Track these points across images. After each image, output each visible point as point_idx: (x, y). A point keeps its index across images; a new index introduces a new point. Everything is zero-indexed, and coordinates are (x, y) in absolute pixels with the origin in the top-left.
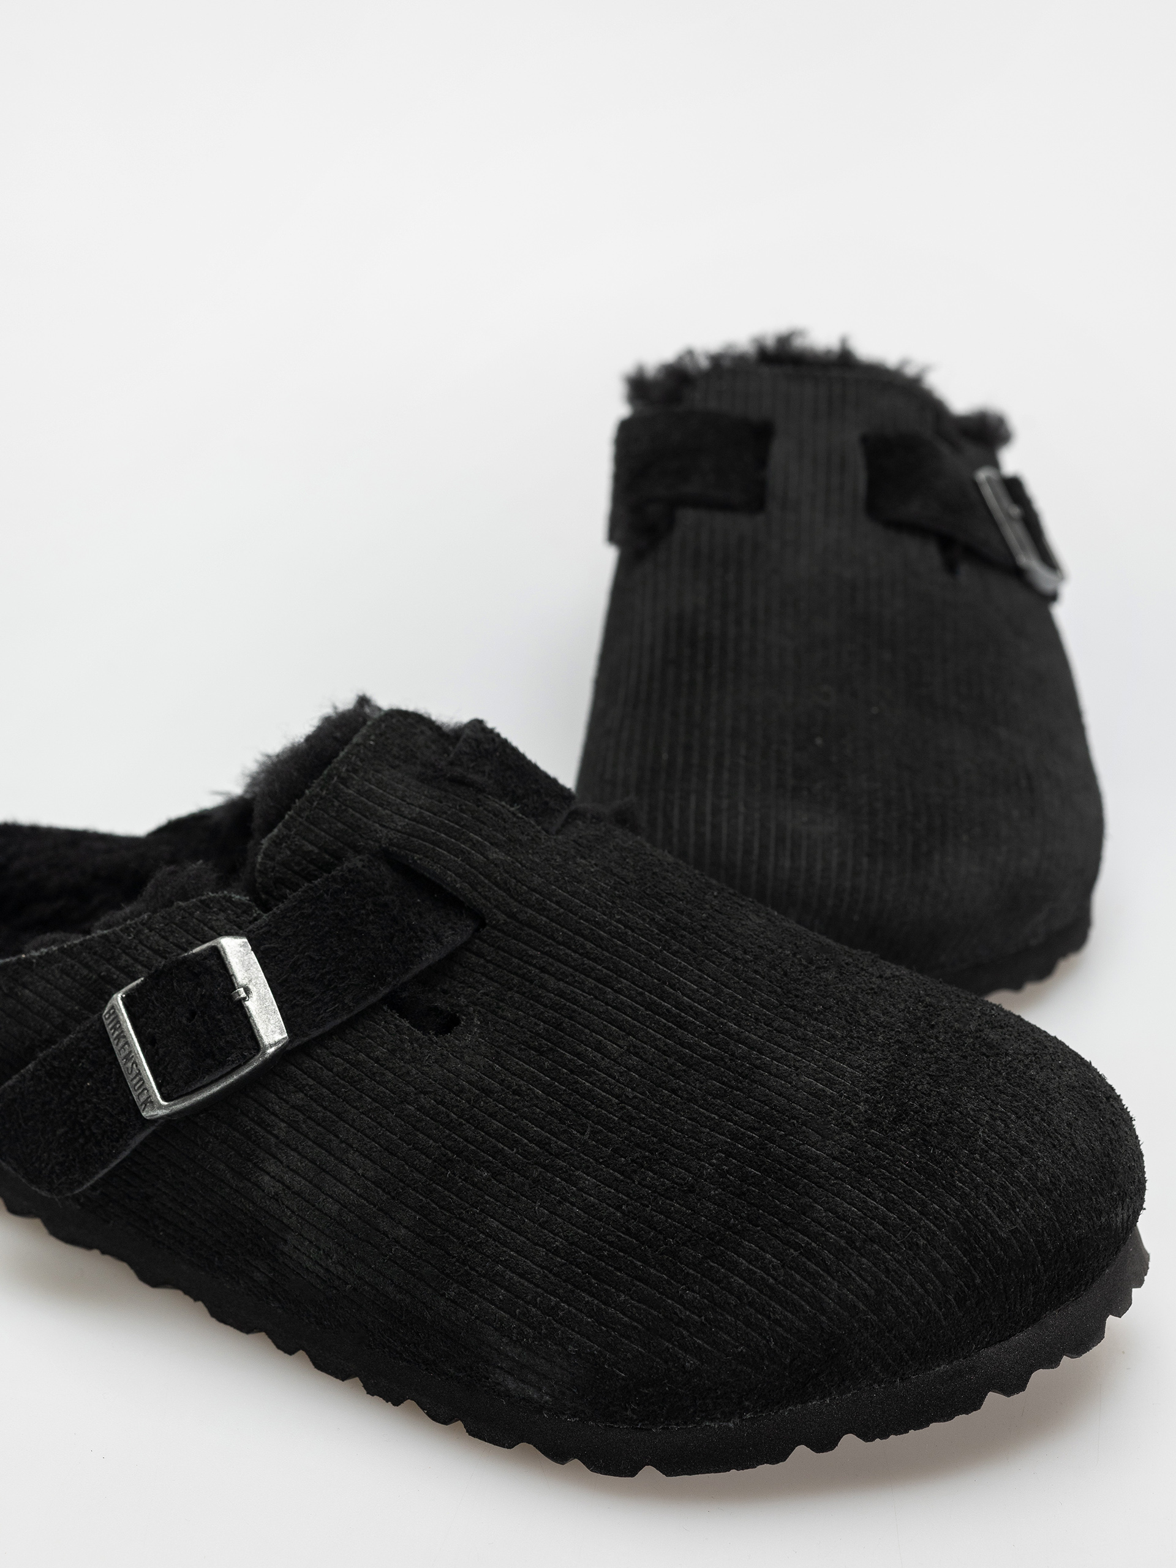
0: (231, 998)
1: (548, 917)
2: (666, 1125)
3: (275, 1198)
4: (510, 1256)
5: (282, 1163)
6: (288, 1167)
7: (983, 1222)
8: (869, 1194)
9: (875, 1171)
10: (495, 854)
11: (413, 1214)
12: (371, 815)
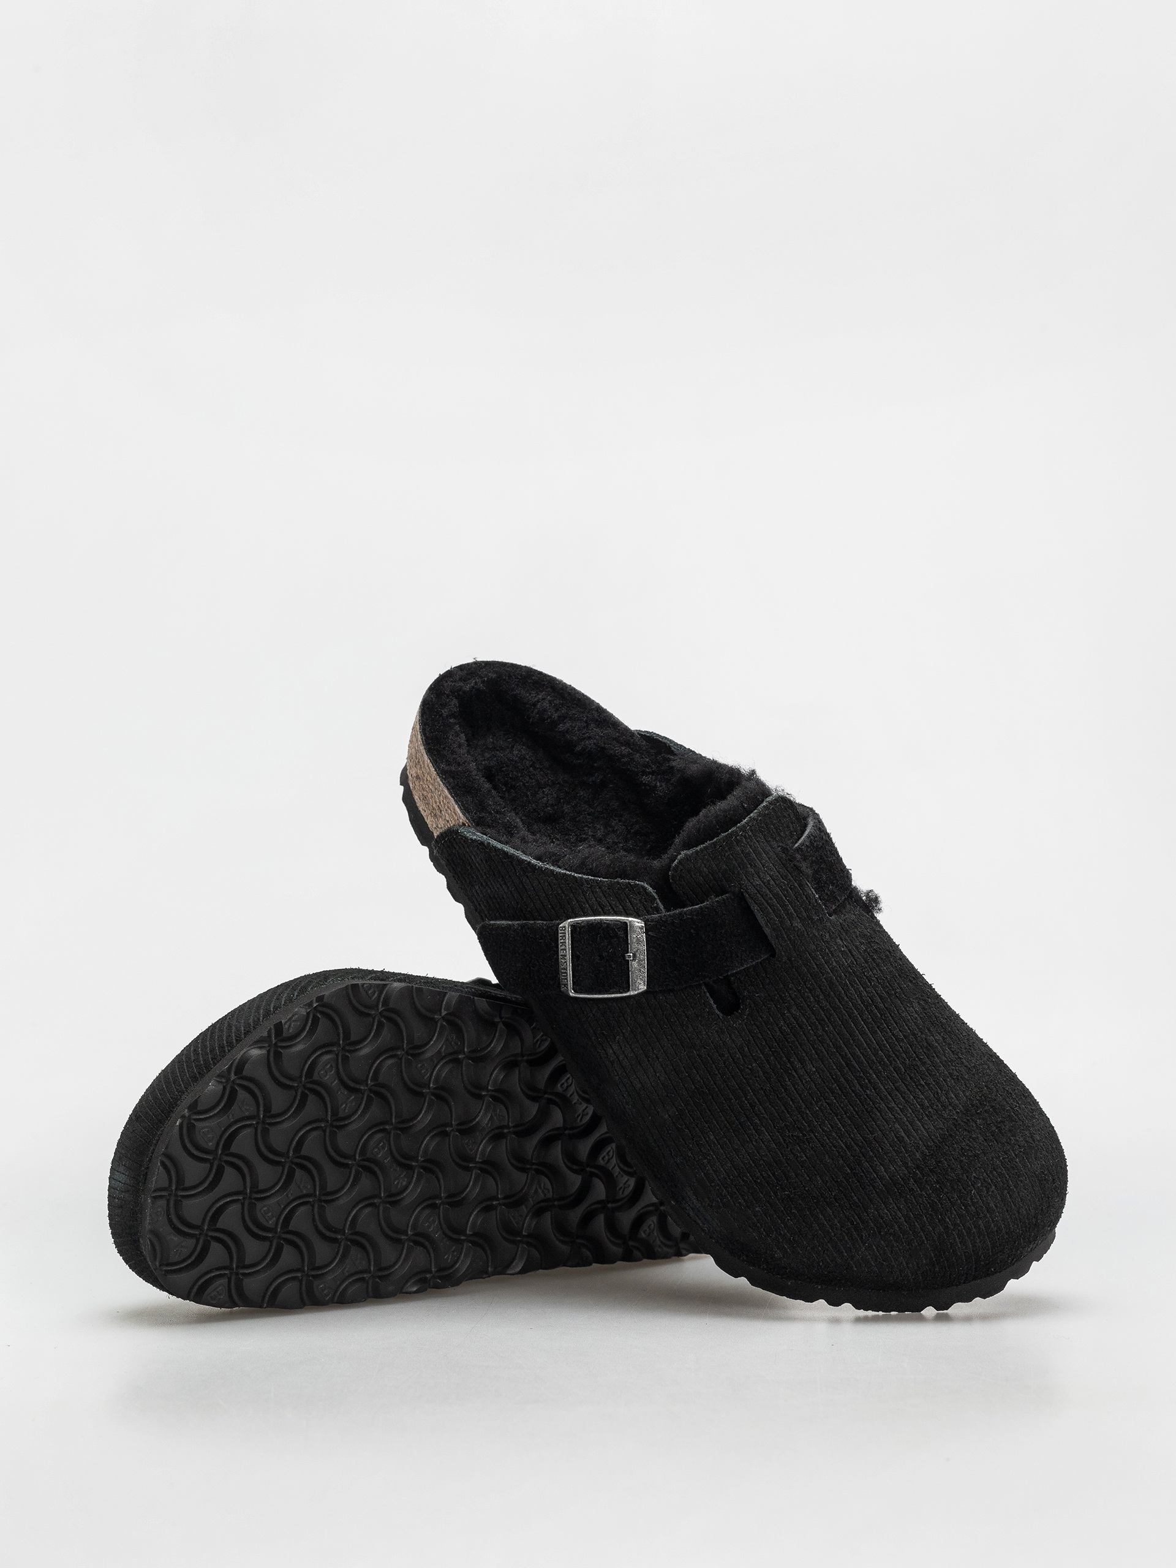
0: (624, 957)
1: (808, 970)
2: (817, 1122)
3: (612, 1063)
4: (713, 1158)
5: (621, 1048)
6: (623, 1052)
7: (951, 1243)
8: (899, 1209)
9: (908, 1196)
10: (797, 924)
11: (675, 1110)
12: (743, 868)
